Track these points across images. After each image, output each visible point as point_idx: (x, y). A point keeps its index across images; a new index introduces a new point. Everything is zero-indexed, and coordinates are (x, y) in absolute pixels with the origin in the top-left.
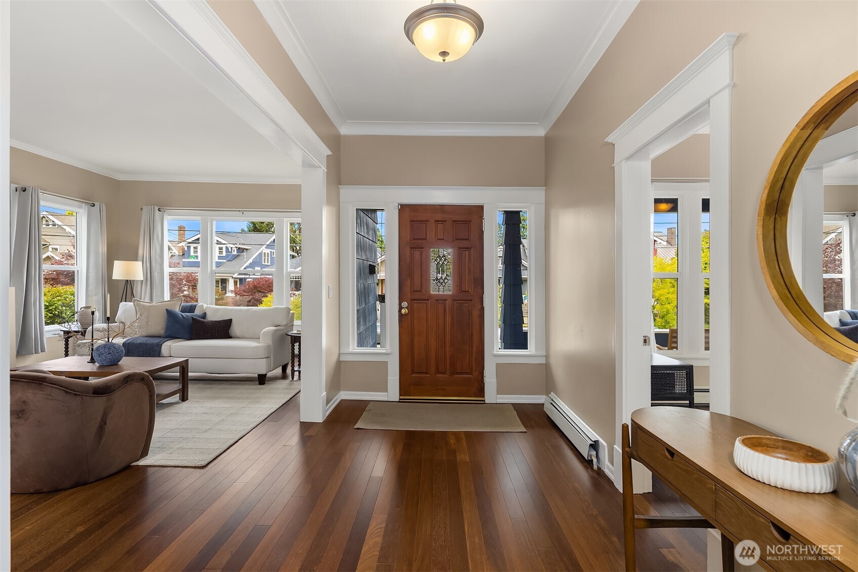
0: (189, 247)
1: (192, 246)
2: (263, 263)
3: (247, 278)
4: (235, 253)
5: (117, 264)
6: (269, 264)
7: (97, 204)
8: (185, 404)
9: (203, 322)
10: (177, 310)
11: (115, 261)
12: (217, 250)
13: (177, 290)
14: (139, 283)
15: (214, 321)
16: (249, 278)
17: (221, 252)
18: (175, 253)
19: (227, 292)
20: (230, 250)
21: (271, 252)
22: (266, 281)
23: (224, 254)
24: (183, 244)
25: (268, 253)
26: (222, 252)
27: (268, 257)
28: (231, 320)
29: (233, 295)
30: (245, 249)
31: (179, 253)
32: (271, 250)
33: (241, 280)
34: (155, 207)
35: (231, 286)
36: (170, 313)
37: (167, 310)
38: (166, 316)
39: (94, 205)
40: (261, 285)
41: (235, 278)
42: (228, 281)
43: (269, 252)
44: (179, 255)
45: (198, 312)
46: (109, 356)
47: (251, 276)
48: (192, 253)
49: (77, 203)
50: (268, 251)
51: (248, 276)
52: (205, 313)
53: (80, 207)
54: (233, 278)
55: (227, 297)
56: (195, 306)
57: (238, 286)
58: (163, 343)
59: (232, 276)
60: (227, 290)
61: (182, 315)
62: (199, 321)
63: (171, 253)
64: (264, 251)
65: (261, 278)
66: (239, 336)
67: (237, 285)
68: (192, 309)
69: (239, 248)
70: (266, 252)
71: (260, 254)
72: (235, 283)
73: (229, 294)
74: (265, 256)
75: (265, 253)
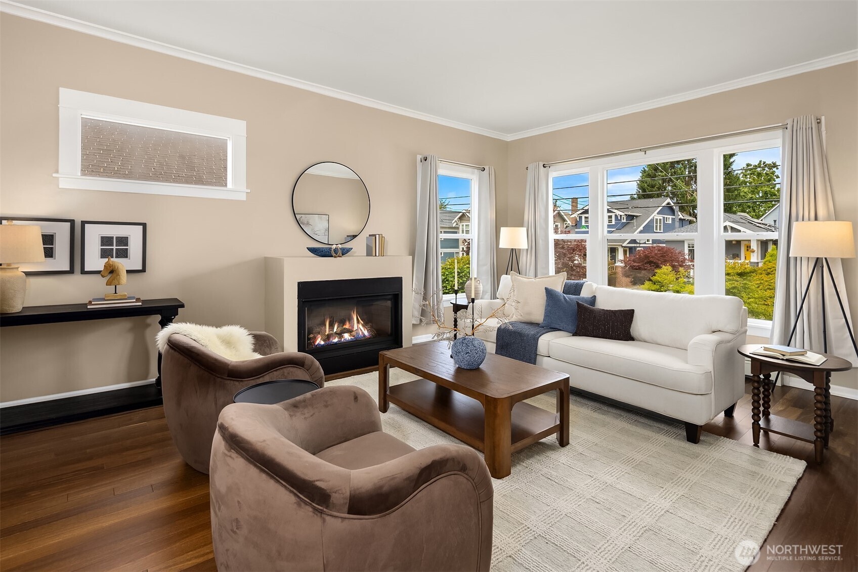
0: (580, 218)
1: (583, 216)
2: (655, 231)
3: (637, 247)
4: (625, 221)
5: (503, 230)
6: (662, 231)
7: (487, 168)
8: (564, 450)
9: (592, 311)
10: (559, 288)
11: (502, 228)
12: (606, 219)
13: (568, 259)
14: (525, 253)
15: (607, 310)
16: (640, 247)
17: (610, 221)
18: (569, 224)
19: (617, 262)
20: (619, 218)
21: (664, 218)
22: (659, 250)
23: (613, 223)
24: (575, 215)
25: (660, 220)
26: (612, 220)
27: (660, 223)
28: (631, 312)
29: (623, 265)
30: (634, 216)
31: (572, 223)
32: (664, 216)
33: (630, 248)
34: (540, 163)
35: (620, 255)
36: (549, 293)
37: (546, 289)
38: (545, 298)
39: (484, 170)
40: (653, 254)
41: (625, 247)
42: (618, 250)
43: (662, 218)
44: (572, 226)
45: (585, 293)
46: (467, 357)
47: (641, 245)
48: (583, 224)
49: (470, 169)
50: (660, 217)
51: (638, 245)
52: (595, 297)
53: (473, 173)
54: (622, 247)
55: (616, 267)
56: (581, 285)
57: (628, 256)
58: (541, 335)
59: (621, 245)
60: (617, 259)
61: (565, 298)
62: (586, 309)
63: (566, 224)
64: (655, 217)
65: (652, 247)
66: (647, 338)
67: (626, 254)
68: (577, 289)
69: (629, 215)
70: (659, 218)
71: (652, 220)
72: (625, 252)
73: (618, 264)
74: (657, 223)
75: (657, 219)
